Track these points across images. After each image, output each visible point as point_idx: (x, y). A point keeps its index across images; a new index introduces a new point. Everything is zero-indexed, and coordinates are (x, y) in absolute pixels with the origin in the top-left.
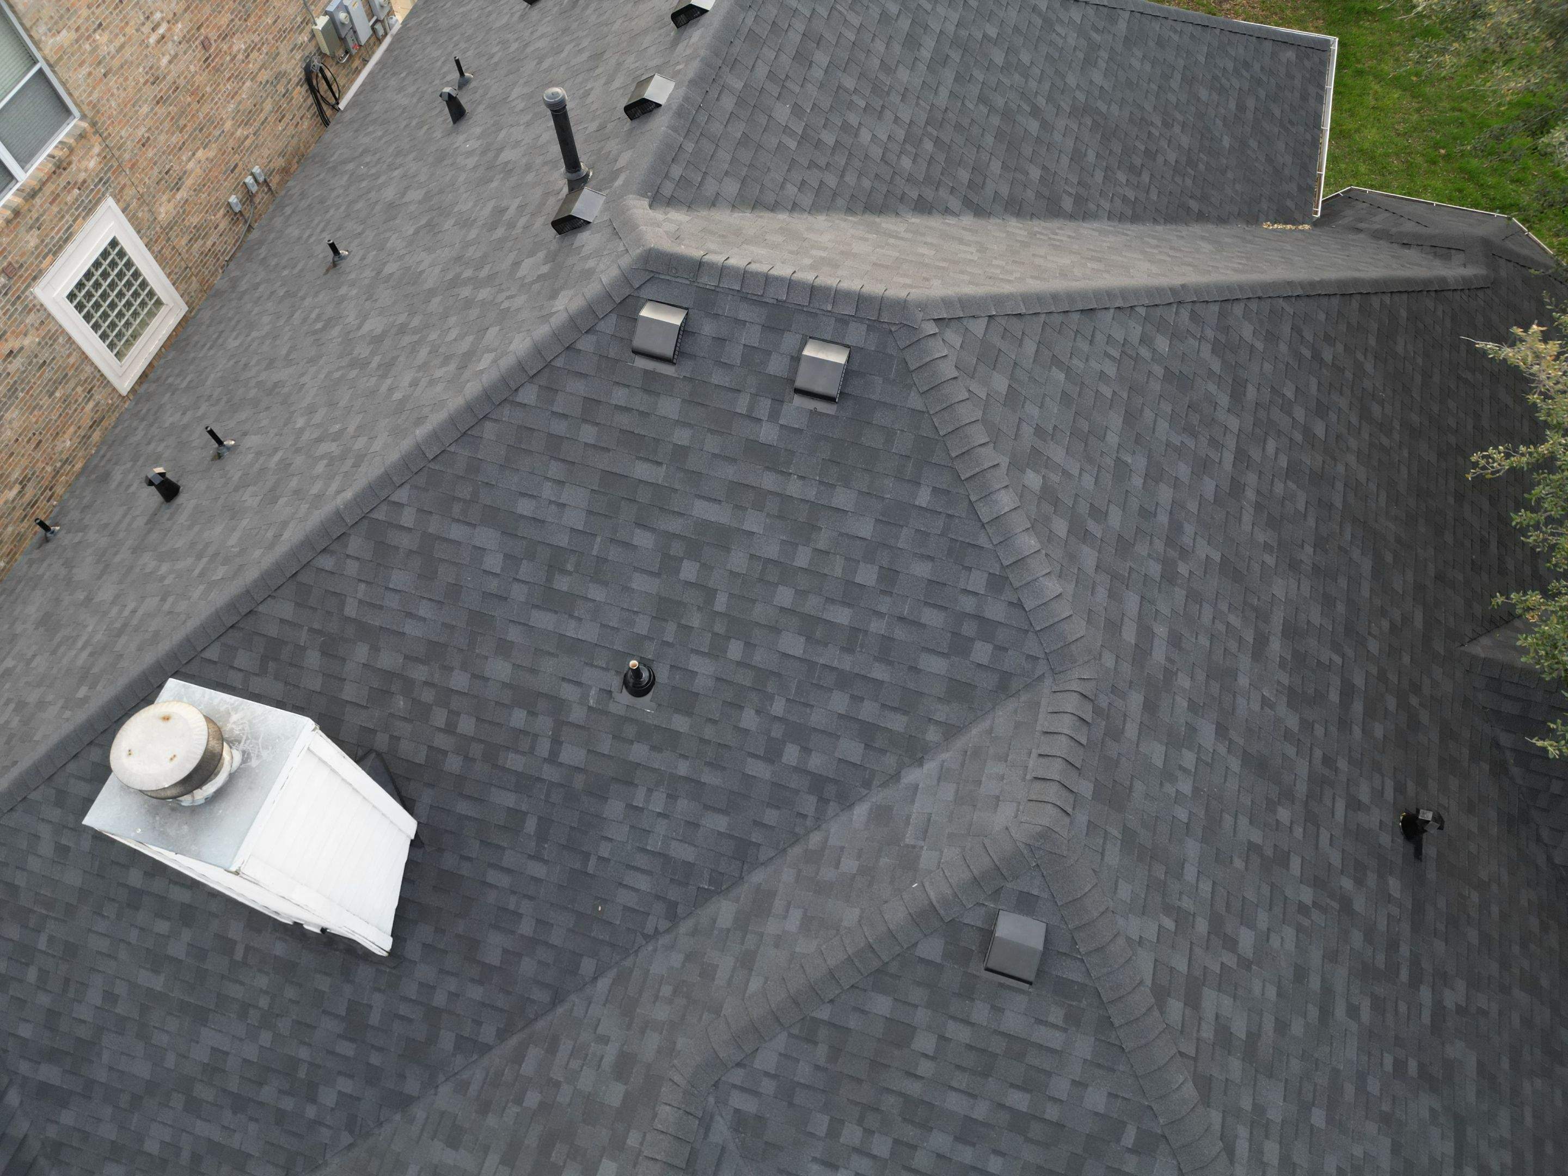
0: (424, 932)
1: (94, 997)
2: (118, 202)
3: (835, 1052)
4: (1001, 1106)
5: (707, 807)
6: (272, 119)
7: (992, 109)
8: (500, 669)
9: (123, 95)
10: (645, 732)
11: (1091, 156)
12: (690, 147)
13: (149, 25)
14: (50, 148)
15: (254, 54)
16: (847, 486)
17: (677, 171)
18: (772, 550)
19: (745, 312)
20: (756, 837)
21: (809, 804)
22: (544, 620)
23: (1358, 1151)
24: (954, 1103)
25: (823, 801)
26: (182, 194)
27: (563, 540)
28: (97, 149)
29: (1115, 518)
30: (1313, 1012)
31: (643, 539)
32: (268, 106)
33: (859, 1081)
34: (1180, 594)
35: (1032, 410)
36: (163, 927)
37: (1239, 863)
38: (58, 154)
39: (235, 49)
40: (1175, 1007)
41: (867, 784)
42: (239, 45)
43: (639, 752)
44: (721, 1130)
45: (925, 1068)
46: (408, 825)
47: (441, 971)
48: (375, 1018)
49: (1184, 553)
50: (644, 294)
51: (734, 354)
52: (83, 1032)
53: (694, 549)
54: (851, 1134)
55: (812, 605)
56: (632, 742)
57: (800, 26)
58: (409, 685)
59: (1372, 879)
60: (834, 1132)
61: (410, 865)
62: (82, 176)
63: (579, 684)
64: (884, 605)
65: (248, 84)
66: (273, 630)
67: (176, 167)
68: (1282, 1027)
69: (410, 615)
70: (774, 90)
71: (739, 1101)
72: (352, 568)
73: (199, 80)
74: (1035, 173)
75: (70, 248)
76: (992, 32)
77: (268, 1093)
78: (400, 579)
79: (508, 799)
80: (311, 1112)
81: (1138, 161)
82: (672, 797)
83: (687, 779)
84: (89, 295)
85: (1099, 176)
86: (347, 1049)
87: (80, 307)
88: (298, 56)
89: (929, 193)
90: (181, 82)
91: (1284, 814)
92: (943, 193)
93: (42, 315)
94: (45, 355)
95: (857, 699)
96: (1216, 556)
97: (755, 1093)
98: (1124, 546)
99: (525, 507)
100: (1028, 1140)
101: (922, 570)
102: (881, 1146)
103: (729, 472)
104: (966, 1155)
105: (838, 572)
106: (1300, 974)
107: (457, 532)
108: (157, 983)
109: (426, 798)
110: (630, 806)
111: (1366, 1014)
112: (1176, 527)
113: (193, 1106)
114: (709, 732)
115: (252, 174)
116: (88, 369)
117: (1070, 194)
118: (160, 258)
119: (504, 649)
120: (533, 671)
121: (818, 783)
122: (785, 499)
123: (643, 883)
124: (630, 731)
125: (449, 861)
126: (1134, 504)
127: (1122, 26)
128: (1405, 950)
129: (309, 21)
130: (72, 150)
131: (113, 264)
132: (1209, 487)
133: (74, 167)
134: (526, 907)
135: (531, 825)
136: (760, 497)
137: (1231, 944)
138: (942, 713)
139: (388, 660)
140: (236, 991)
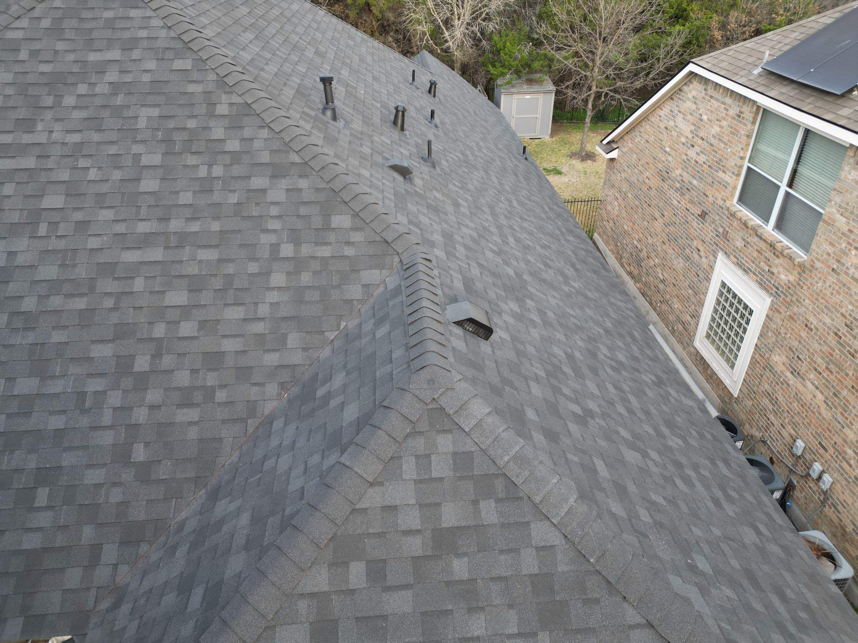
14: (786, 242)
28: (791, 279)
62: (775, 271)
75: (740, 272)
84: (726, 299)
87: (721, 293)
130: (785, 255)
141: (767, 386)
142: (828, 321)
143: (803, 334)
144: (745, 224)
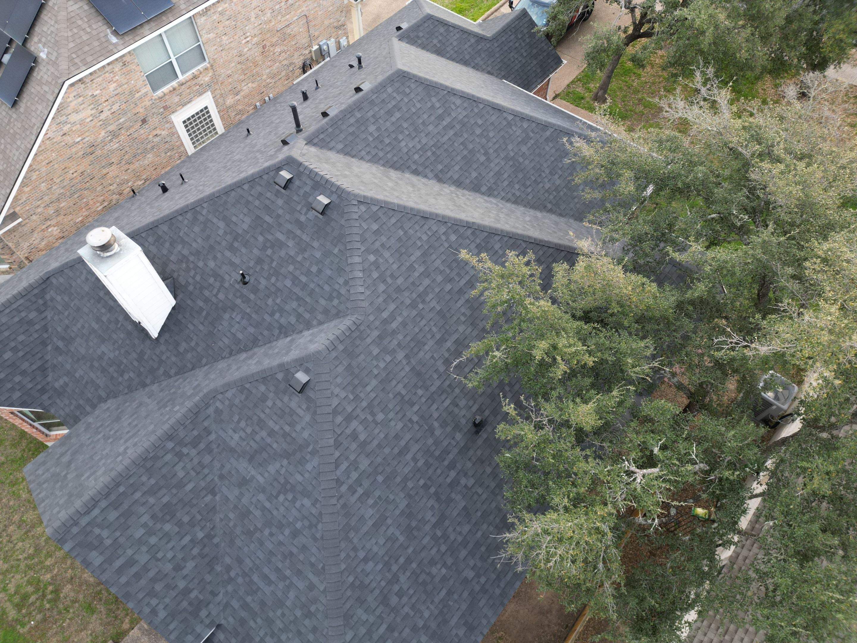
0: (167, 336)
1: (79, 325)
2: (212, 94)
3: (247, 398)
4: (282, 428)
5: (250, 324)
6: (283, 79)
7: (466, 148)
8: (212, 264)
9: (226, 58)
10: (242, 296)
11: (506, 176)
12: (330, 130)
13: (244, 36)
14: (194, 71)
15: (284, 54)
16: (318, 241)
17: (322, 136)
18: (292, 253)
19: (308, 182)
20: (260, 338)
21: (276, 332)
22: (228, 254)
23: (391, 497)
24: (271, 424)
25: (280, 332)
26: (238, 97)
27: (240, 232)
28: (210, 75)
29: (400, 281)
30: (396, 451)
31: (261, 239)
32: (283, 74)
33: (250, 409)
34: (414, 313)
35: (384, 239)
36: (103, 311)
37: (391, 396)
38: (196, 73)
39: (276, 51)
40: (339, 419)
41: (293, 331)
42: (278, 49)
43: (238, 301)
44: (211, 410)
45: (267, 411)
46: (173, 302)
47: (167, 349)
48: (146, 357)
49: (423, 302)
50: (284, 167)
51: (301, 192)
52: (73, 335)
53: (272, 246)
54: (243, 424)
55: (297, 273)
56: (237, 298)
57: (393, 103)
58: (188, 260)
59: (449, 429)
60: (238, 422)
61: (170, 314)
62: (202, 82)
63: (230, 275)
64: (316, 280)
65: (278, 64)
66: (160, 233)
67: (239, 87)
68: (379, 446)
69: (195, 241)
70: (372, 120)
71: (218, 404)
72: (186, 222)
73: (257, 58)
74: (474, 174)
75: (189, 105)
76: (480, 122)
77: (111, 370)
78: (197, 229)
79: (201, 303)
80: (120, 379)
81: (528, 183)
82: (242, 318)
83: (248, 314)
84: (191, 123)
85: (506, 183)
86: (136, 363)
87: (186, 126)
88: (302, 58)
89: (421, 169)
90: (250, 58)
91: (420, 392)
92: (427, 171)
93: (172, 125)
94: (168, 139)
95: (299, 305)
96: (438, 308)
97: (223, 403)
98: (398, 290)
99: (234, 219)
100: (285, 441)
101: (329, 272)
102: (249, 430)
103: (289, 226)
104: (269, 440)
105: (307, 266)
106: (397, 437)
107: (215, 220)
108: (96, 326)
109: (181, 296)
110: (231, 317)
111: (420, 464)
112: (425, 292)
113: (92, 367)
114: (258, 302)
115: (269, 97)
116: (182, 149)
117: (487, 186)
118: (222, 118)
119: (215, 258)
120: (220, 268)
121: (281, 327)
122: (301, 239)
123: (226, 341)
124: (238, 294)
125: (180, 317)
126: (411, 280)
127: (548, 133)
128: (451, 456)
129: (310, 46)
130: (201, 73)
131: (203, 115)
132: (448, 287)
133: (200, 79)
134: (195, 338)
135: (204, 313)
136: (295, 236)
137: (373, 414)
138: (320, 317)
139: (185, 252)
140: (114, 336)
141: (233, 114)
142: (233, 64)
143: (230, 80)
144: (174, 89)
